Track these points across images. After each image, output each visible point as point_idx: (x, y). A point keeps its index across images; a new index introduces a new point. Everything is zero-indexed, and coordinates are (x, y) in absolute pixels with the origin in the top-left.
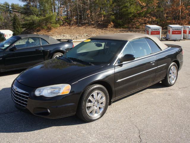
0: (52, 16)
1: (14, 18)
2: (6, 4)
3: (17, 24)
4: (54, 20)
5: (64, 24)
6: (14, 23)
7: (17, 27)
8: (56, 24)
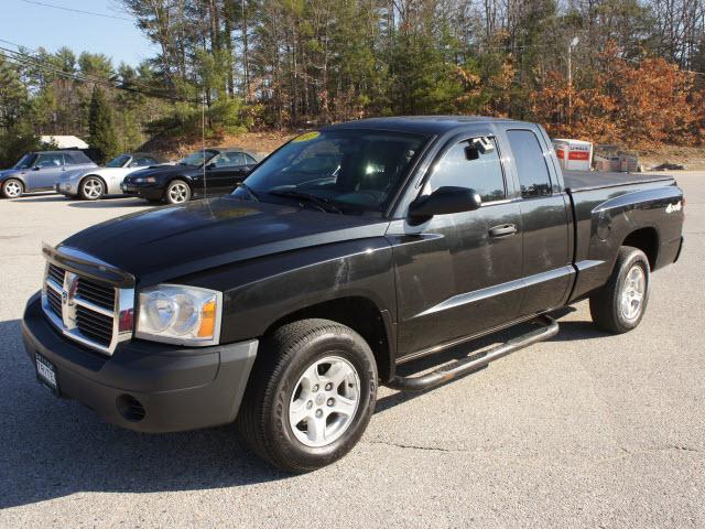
0: (229, 106)
1: (94, 100)
2: (67, 55)
3: (103, 119)
4: (233, 114)
5: (256, 124)
6: (93, 116)
7: (102, 128)
8: (239, 125)
